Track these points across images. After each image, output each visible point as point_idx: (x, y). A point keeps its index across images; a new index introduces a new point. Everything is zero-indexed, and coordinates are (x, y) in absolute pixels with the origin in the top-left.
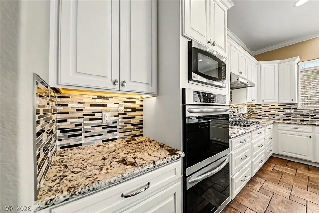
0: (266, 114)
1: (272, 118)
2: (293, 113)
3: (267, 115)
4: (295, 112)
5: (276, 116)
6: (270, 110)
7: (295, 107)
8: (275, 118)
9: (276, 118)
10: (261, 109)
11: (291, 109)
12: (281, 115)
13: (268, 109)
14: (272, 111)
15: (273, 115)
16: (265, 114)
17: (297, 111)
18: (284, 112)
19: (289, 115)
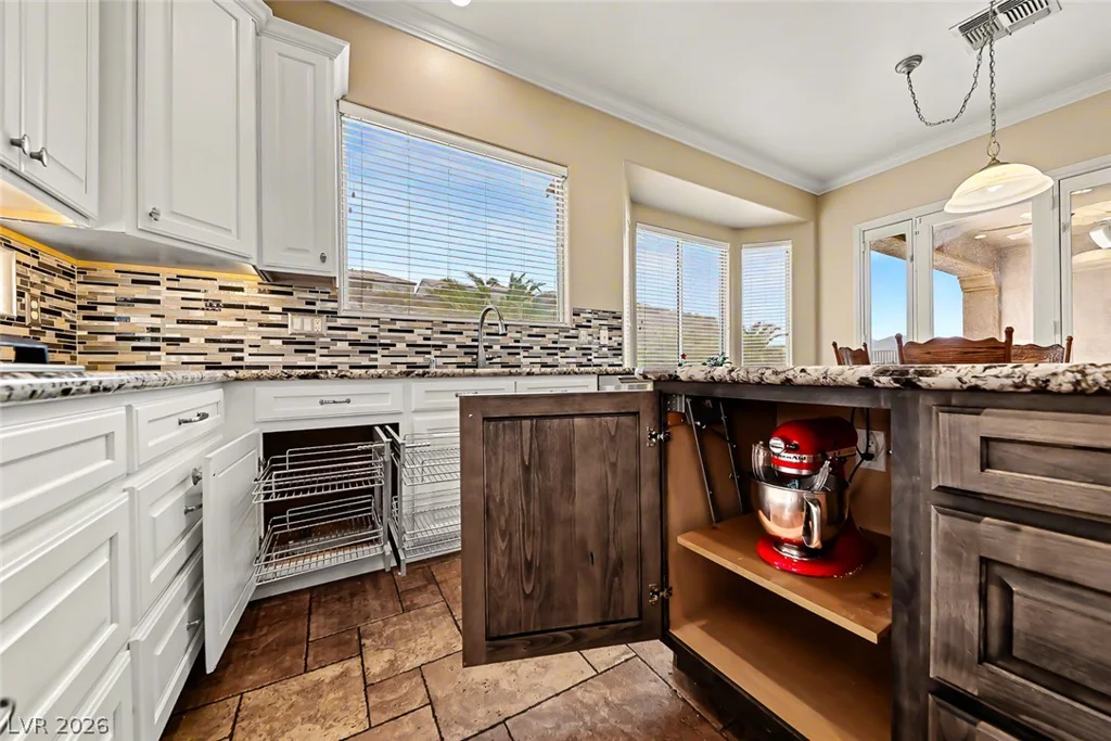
0: (192, 340)
1: (226, 359)
2: (323, 336)
3: (197, 341)
4: (330, 328)
5: (248, 350)
6: (210, 315)
7: (330, 306)
8: (241, 359)
9: (248, 360)
10: (158, 302)
11: (313, 311)
12: (272, 342)
13: (202, 304)
14: (225, 318)
15: (233, 345)
16: (187, 340)
17: (340, 322)
18: (286, 326)
19: (305, 345)
